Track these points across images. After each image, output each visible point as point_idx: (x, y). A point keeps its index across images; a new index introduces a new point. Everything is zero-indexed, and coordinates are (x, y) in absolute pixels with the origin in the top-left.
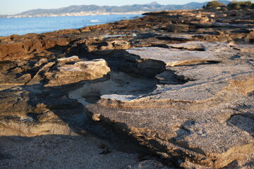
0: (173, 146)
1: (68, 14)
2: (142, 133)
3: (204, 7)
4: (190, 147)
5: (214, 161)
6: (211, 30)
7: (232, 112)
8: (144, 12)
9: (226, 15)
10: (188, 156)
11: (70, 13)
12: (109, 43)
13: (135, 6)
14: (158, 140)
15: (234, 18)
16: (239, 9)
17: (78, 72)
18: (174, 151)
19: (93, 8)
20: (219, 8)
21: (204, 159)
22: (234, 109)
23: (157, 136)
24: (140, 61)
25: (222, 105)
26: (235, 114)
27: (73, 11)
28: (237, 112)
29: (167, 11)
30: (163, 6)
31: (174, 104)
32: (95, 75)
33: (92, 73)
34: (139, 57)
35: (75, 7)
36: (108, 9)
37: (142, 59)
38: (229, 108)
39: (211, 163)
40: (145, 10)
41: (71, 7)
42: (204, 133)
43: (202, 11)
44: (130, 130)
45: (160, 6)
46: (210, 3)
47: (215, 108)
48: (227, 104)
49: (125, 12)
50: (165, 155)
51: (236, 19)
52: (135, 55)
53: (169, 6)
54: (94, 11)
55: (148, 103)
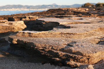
0: (62, 53)
1: (5, 10)
2: (43, 47)
3: (82, 6)
4: (73, 51)
5: (88, 59)
6: (86, 14)
7: (99, 40)
8: (48, 9)
9: (94, 9)
10: (71, 57)
11: (6, 9)
12: (27, 17)
13: (43, 5)
14: (53, 50)
15: (99, 10)
16: (102, 7)
17: (7, 26)
18: (63, 55)
19: (20, 6)
20: (91, 6)
21: (82, 58)
22: (100, 39)
23: (52, 48)
24: (44, 23)
25: (93, 37)
26: (101, 41)
27: (8, 8)
28: (102, 40)
29: (61, 8)
30: (59, 6)
31: (63, 35)
32: (17, 29)
33: (15, 27)
34: (44, 21)
35: (9, 5)
36: (28, 7)
37: (46, 22)
38: (97, 38)
39: (86, 61)
40: (49, 8)
41: (7, 6)
42: (82, 46)
43: (81, 8)
44: (35, 46)
45: (57, 6)
46: (85, 4)
47: (89, 38)
48: (96, 37)
49: (37, 9)
50: (58, 59)
51: (100, 11)
52: (42, 21)
53: (63, 6)
54: (20, 8)
55: (48, 34)
